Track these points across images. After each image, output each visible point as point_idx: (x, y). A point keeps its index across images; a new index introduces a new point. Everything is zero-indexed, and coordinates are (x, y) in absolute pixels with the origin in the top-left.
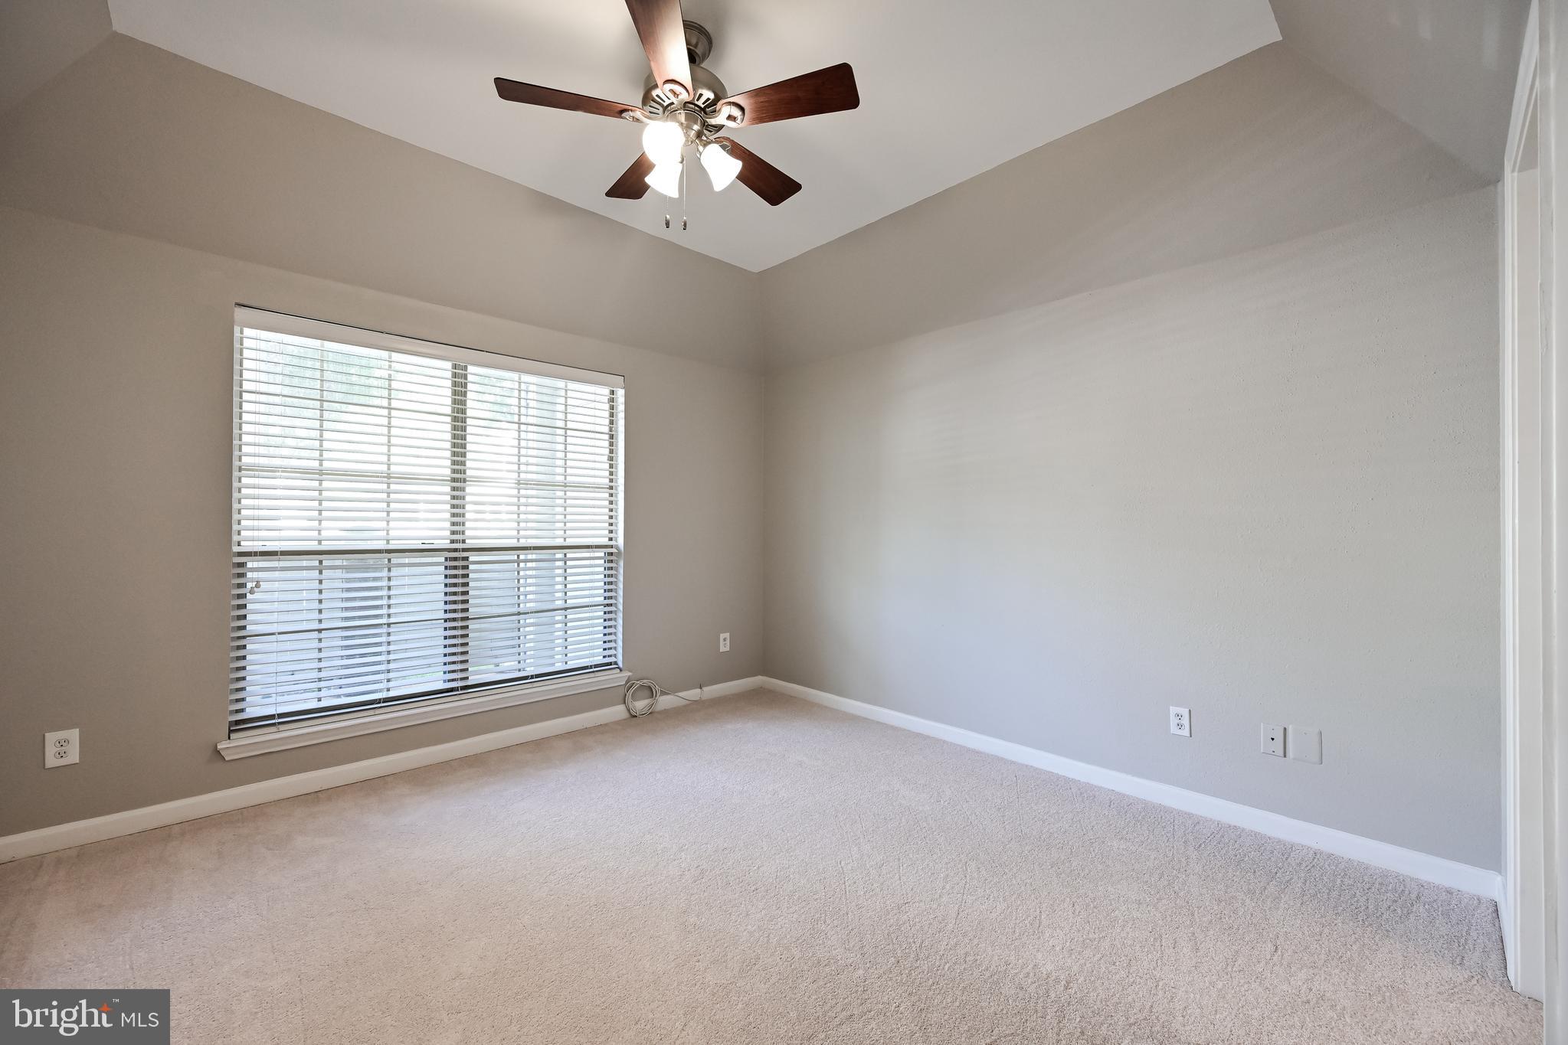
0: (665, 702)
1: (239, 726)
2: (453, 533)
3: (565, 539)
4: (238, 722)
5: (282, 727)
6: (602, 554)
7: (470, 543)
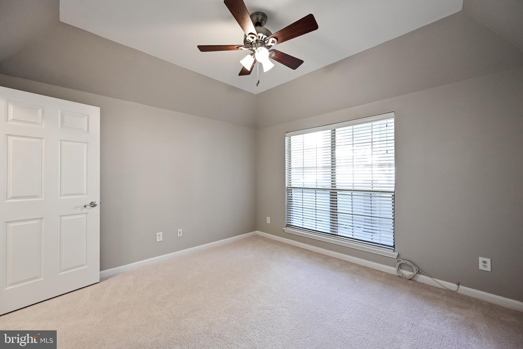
0: (422, 278)
1: (289, 226)
2: (332, 184)
3: (372, 188)
4: (288, 225)
5: (294, 229)
6: (391, 196)
7: (338, 188)
